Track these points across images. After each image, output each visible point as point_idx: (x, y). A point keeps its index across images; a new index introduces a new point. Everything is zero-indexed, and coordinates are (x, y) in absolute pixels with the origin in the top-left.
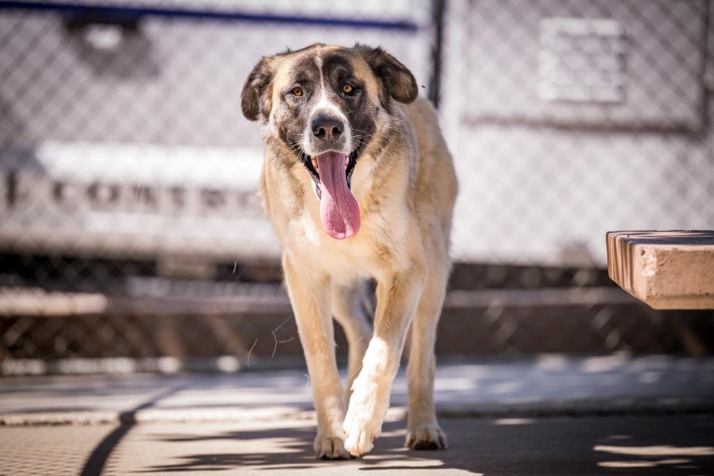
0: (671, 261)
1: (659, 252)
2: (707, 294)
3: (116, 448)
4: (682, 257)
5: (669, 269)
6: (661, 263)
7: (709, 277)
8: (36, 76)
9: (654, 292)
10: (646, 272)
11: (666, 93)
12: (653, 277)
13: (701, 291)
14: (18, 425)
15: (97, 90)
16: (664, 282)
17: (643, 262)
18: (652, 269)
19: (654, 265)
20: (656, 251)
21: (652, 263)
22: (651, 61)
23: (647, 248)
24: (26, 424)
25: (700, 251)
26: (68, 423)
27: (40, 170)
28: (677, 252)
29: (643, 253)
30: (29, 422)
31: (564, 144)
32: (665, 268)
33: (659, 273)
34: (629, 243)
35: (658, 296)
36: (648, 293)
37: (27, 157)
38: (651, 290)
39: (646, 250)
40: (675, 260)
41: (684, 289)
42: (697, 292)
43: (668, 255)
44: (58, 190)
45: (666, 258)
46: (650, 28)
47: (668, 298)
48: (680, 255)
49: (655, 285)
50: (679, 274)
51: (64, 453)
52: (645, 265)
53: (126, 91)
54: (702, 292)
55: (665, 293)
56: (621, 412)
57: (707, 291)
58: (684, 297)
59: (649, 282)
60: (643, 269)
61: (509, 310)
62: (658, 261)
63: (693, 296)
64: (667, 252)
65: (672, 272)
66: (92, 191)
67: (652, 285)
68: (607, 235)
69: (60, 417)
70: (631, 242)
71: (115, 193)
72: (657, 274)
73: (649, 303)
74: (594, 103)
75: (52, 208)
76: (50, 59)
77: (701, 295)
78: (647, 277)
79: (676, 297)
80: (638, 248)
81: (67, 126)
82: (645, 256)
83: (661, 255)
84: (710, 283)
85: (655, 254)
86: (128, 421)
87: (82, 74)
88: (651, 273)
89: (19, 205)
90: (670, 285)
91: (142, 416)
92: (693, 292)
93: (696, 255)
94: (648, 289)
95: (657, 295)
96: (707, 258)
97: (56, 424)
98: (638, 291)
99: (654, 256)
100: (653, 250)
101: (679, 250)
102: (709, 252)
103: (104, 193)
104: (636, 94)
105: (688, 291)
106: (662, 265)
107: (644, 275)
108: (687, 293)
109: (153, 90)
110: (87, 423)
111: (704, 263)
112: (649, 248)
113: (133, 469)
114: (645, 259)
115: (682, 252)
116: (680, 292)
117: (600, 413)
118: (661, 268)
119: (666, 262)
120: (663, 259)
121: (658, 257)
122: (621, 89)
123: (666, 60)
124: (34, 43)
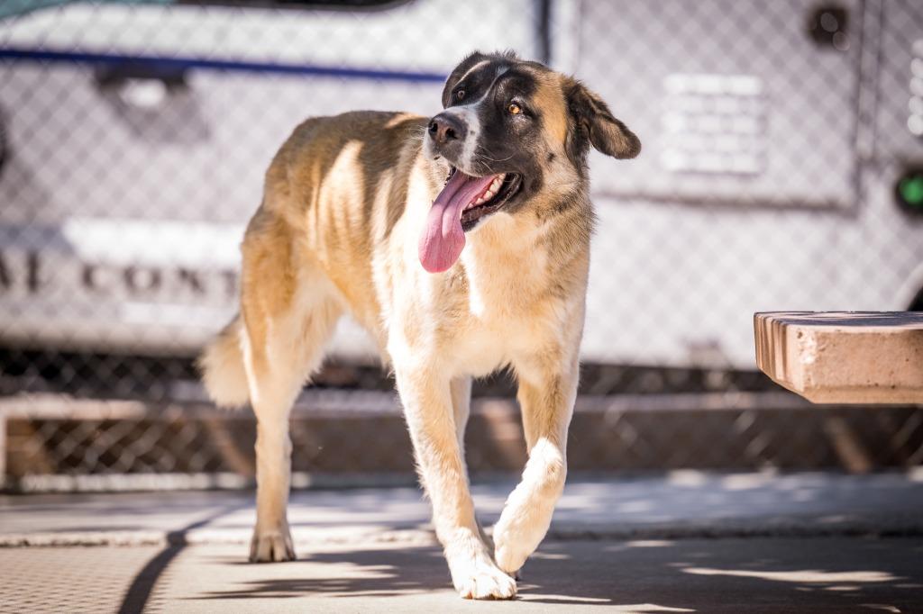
0: (834, 345)
1: (819, 335)
2: (877, 385)
3: (164, 573)
4: (847, 341)
5: (832, 356)
6: (822, 347)
7: (879, 365)
8: (64, 136)
9: (813, 383)
10: (804, 359)
11: (814, 161)
12: (812, 364)
13: (869, 381)
14: (43, 546)
15: (136, 153)
16: (826, 370)
17: (800, 347)
18: (811, 354)
19: (813, 350)
20: (816, 333)
21: (811, 347)
22: (797, 122)
23: (805, 330)
24: (54, 545)
25: (868, 334)
26: (104, 544)
27: (68, 250)
28: (841, 334)
29: (800, 335)
30: (58, 543)
31: (693, 221)
32: (825, 354)
33: (819, 360)
34: (782, 324)
35: (818, 388)
36: (806, 383)
37: (52, 233)
38: (809, 380)
39: (803, 332)
40: (838, 344)
41: (848, 379)
42: (865, 383)
43: (830, 338)
44: (87, 276)
45: (827, 341)
46: (796, 82)
47: (830, 389)
48: (844, 339)
49: (814, 374)
50: (843, 361)
51: (100, 578)
52: (802, 350)
53: (170, 156)
54: (870, 383)
55: (827, 384)
56: (766, 534)
57: (877, 381)
58: (849, 388)
59: (807, 370)
60: (800, 354)
61: (627, 417)
62: (819, 345)
63: (859, 387)
64: (829, 334)
65: (835, 358)
66: (129, 275)
67: (811, 373)
68: (755, 316)
69: (95, 537)
70: (785, 323)
71: (156, 279)
72: (817, 361)
73: (807, 396)
74: (729, 174)
75: (81, 295)
76: (81, 116)
77: (869, 386)
78: (805, 364)
79: (839, 389)
80: (792, 330)
81: (100, 195)
82: (802, 339)
83: (822, 338)
84: (880, 371)
85: (814, 336)
86: (177, 542)
87: (118, 135)
88: (810, 360)
89: (42, 291)
90: (832, 374)
91: (194, 536)
92: (860, 382)
93: (863, 338)
94: (807, 378)
95: (816, 386)
96: (876, 341)
97: (89, 545)
98: (794, 382)
99: (813, 339)
100: (812, 332)
101: (842, 332)
102: (879, 334)
103: (142, 279)
104: (778, 162)
105: (853, 382)
106: (823, 350)
107: (802, 362)
108: (852, 384)
109: (203, 154)
110: (125, 545)
111: (873, 348)
112: (808, 330)
113: (182, 596)
114: (803, 343)
115: (846, 334)
116: (844, 382)
117: (741, 535)
118: (820, 353)
119: (827, 346)
120: (823, 343)
121: (818, 339)
122: (762, 156)
123: (814, 121)
124: (63, 96)
